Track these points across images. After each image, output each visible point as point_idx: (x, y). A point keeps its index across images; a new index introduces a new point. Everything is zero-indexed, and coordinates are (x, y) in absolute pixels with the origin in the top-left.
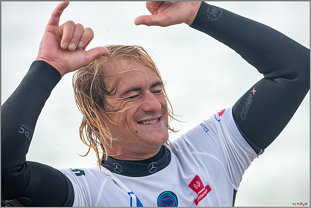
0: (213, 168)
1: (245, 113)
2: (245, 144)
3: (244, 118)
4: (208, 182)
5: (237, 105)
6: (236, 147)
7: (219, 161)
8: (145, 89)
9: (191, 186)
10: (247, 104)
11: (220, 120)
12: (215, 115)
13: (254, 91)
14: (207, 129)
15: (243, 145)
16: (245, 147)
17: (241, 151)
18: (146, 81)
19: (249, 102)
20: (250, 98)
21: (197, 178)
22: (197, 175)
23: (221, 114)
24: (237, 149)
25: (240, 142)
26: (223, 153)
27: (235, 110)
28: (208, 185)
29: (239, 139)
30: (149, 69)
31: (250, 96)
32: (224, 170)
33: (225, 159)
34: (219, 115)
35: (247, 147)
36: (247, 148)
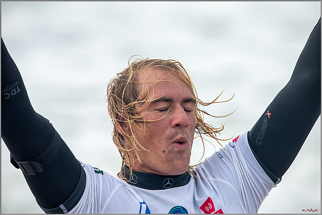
0: (227, 194)
1: (261, 139)
2: (261, 171)
3: (260, 144)
4: (221, 206)
5: (253, 130)
6: (251, 174)
7: (233, 188)
8: (176, 102)
9: (203, 208)
10: (263, 129)
11: (234, 146)
12: (229, 143)
13: (269, 114)
14: (221, 156)
15: (259, 172)
16: (261, 174)
17: (257, 178)
18: (179, 94)
19: (264, 127)
20: (266, 123)
21: (209, 200)
22: (209, 197)
23: (235, 140)
24: (252, 176)
25: (256, 168)
26: (238, 180)
27: (250, 135)
28: (221, 209)
29: (254, 165)
30: (184, 84)
31: (265, 121)
32: (237, 197)
33: (240, 184)
34: (233, 142)
35: (262, 173)
36: (262, 175)
